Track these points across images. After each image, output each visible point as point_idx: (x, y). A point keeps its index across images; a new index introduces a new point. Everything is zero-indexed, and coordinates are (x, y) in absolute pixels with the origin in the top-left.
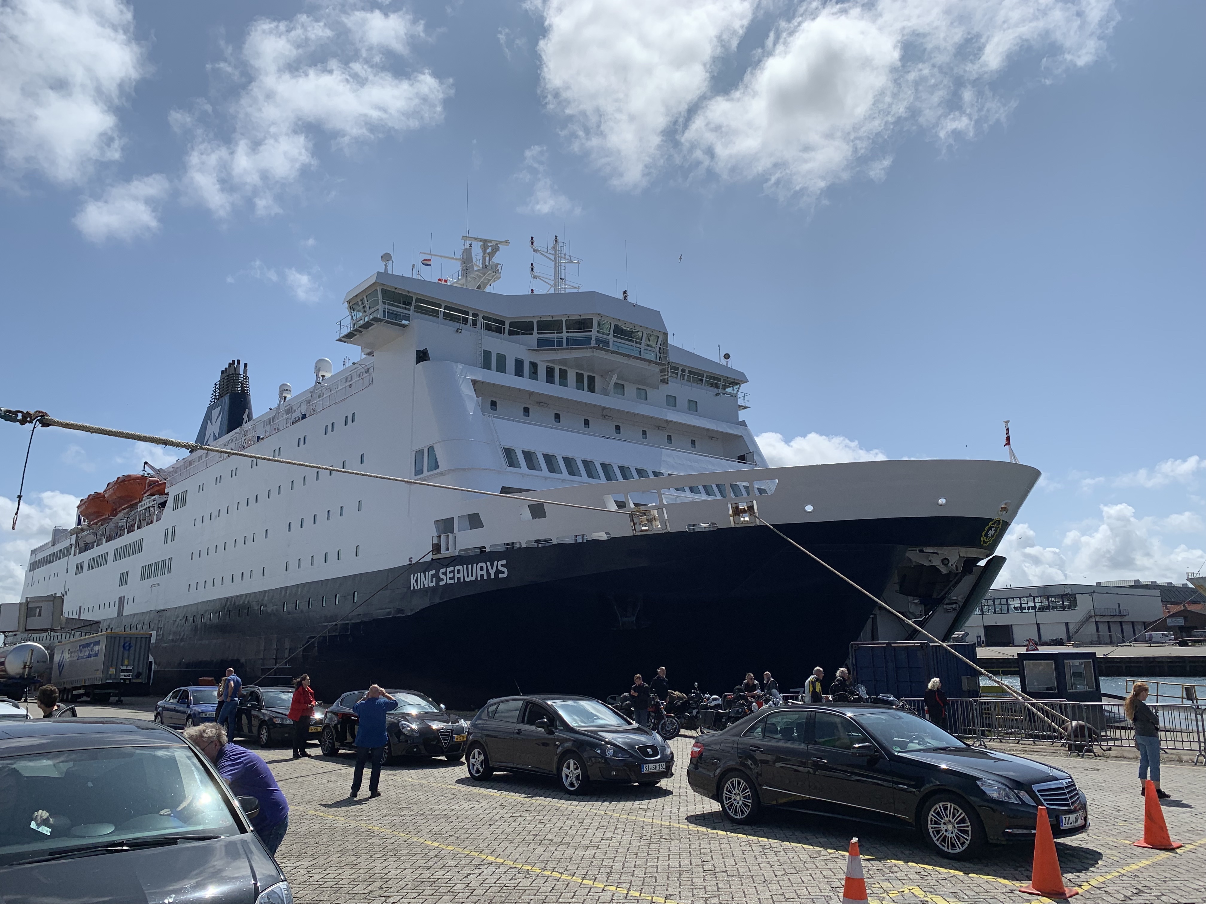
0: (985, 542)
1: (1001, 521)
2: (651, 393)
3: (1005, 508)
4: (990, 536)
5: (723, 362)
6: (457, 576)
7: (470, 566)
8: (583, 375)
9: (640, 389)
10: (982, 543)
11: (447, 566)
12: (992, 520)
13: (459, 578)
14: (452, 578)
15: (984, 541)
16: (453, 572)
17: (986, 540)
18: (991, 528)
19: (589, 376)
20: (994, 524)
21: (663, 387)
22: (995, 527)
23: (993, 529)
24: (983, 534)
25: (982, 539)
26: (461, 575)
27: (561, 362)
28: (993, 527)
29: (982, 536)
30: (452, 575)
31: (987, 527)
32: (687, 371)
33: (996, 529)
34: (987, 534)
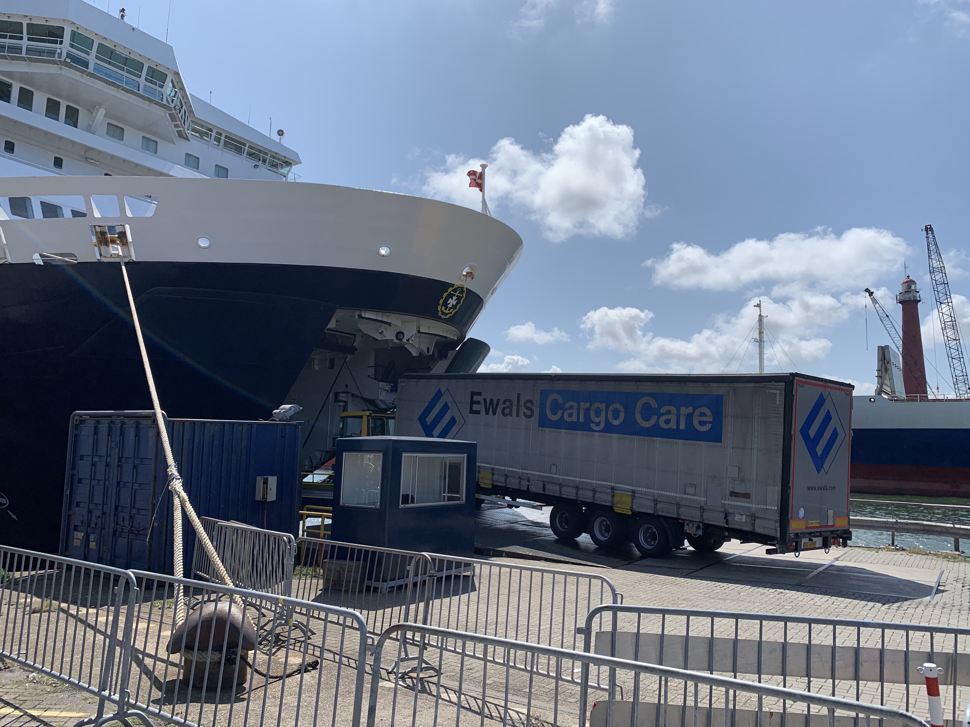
0: (443, 313)
1: (465, 290)
2: (162, 145)
3: (471, 273)
4: (450, 306)
5: (276, 138)
8: (59, 103)
9: (148, 139)
10: (440, 314)
12: (452, 285)
15: (442, 311)
17: (445, 311)
18: (450, 296)
19: (68, 107)
20: (455, 290)
21: (182, 143)
22: (457, 296)
23: (455, 298)
24: (441, 302)
25: (439, 309)
27: (23, 77)
28: (454, 295)
29: (439, 304)
31: (445, 295)
32: (224, 135)
33: (459, 299)
34: (445, 304)
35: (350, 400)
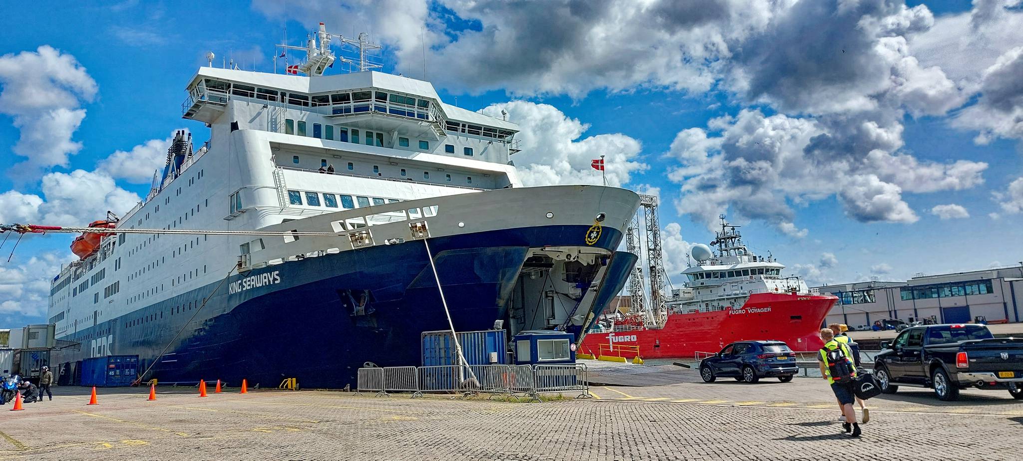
0: (589, 242)
1: (601, 227)
2: (431, 144)
4: (593, 237)
6: (252, 283)
7: (259, 276)
8: (372, 133)
9: (423, 142)
10: (587, 243)
11: (247, 277)
13: (253, 285)
14: (249, 285)
16: (249, 281)
18: (592, 232)
19: (377, 135)
20: (594, 228)
21: (443, 139)
22: (596, 231)
23: (595, 233)
24: (587, 236)
25: (587, 240)
26: (254, 283)
27: (353, 124)
28: (594, 231)
29: (586, 238)
30: (249, 283)
31: (588, 232)
32: (467, 126)
33: (598, 233)
34: (590, 237)
35: (555, 296)
